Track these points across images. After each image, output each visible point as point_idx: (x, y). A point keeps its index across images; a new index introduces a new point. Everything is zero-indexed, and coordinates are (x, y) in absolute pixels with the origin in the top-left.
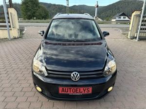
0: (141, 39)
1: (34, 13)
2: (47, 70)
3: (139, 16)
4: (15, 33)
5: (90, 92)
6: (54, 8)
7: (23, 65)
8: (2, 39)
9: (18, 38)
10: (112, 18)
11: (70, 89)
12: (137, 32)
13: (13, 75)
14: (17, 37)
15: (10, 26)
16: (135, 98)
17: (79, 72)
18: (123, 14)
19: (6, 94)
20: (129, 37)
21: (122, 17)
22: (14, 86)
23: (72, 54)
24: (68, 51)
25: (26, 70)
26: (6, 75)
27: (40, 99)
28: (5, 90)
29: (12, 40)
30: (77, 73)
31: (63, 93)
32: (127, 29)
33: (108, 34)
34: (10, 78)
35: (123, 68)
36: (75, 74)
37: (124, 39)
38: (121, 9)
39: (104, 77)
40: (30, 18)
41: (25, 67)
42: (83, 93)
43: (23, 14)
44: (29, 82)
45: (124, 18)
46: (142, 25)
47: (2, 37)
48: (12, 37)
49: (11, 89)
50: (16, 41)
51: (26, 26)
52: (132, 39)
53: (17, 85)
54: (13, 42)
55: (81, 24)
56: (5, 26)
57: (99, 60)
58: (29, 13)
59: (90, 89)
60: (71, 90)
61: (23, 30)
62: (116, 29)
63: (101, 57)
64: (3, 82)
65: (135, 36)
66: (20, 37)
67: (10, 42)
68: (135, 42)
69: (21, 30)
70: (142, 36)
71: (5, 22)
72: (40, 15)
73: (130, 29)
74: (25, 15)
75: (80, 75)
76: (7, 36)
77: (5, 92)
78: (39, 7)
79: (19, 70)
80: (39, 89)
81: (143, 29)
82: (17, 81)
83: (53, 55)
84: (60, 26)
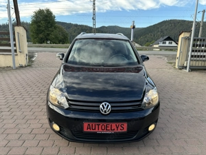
0: (193, 69)
1: (48, 35)
2: (68, 100)
3: (188, 39)
4: (22, 60)
5: (125, 130)
6: (75, 30)
7: (33, 101)
8: (4, 68)
9: (26, 66)
10: (153, 44)
11: (98, 125)
12: (187, 60)
13: (19, 114)
14: (24, 65)
15: (16, 51)
16: (186, 142)
17: (110, 103)
18: (169, 39)
19: (10, 137)
20: (176, 67)
21: (167, 42)
22: (20, 126)
23: (99, 82)
24: (94, 80)
25: (36, 106)
26: (10, 113)
27: (56, 143)
28: (7, 132)
29: (17, 69)
30: (107, 104)
31: (89, 130)
32: (174, 57)
33: (148, 58)
34: (15, 117)
35: (169, 104)
36: (105, 104)
37: (170, 69)
38: (165, 32)
39: (143, 110)
40: (42, 41)
41: (35, 103)
42: (116, 131)
43: (33, 36)
44: (41, 121)
45: (170, 43)
46: (193, 51)
47: (3, 65)
48: (17, 65)
49: (16, 130)
50: (23, 71)
51: (37, 51)
52: (180, 69)
53: (25, 126)
54: (18, 71)
55: (112, 48)
56: (10, 51)
57: (136, 90)
58: (41, 36)
59: (125, 125)
60: (100, 126)
61: (33, 57)
62: (159, 56)
63: (138, 86)
64: (5, 122)
65: (185, 65)
66: (29, 66)
67: (14, 72)
68: (185, 73)
69: (30, 57)
70: (194, 65)
71: (9, 45)
72: (57, 38)
73: (178, 56)
74: (36, 38)
75: (112, 107)
76: (11, 64)
77: (8, 134)
78: (55, 28)
79: (27, 107)
80: (56, 127)
81: (195, 56)
82: (24, 121)
83: (73, 83)
84: (83, 50)
